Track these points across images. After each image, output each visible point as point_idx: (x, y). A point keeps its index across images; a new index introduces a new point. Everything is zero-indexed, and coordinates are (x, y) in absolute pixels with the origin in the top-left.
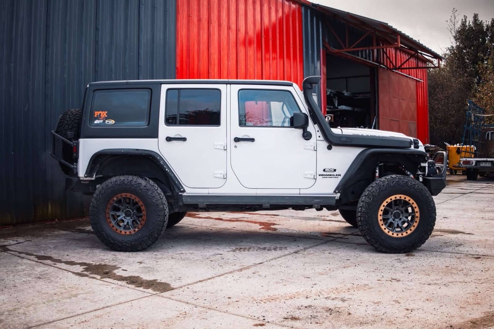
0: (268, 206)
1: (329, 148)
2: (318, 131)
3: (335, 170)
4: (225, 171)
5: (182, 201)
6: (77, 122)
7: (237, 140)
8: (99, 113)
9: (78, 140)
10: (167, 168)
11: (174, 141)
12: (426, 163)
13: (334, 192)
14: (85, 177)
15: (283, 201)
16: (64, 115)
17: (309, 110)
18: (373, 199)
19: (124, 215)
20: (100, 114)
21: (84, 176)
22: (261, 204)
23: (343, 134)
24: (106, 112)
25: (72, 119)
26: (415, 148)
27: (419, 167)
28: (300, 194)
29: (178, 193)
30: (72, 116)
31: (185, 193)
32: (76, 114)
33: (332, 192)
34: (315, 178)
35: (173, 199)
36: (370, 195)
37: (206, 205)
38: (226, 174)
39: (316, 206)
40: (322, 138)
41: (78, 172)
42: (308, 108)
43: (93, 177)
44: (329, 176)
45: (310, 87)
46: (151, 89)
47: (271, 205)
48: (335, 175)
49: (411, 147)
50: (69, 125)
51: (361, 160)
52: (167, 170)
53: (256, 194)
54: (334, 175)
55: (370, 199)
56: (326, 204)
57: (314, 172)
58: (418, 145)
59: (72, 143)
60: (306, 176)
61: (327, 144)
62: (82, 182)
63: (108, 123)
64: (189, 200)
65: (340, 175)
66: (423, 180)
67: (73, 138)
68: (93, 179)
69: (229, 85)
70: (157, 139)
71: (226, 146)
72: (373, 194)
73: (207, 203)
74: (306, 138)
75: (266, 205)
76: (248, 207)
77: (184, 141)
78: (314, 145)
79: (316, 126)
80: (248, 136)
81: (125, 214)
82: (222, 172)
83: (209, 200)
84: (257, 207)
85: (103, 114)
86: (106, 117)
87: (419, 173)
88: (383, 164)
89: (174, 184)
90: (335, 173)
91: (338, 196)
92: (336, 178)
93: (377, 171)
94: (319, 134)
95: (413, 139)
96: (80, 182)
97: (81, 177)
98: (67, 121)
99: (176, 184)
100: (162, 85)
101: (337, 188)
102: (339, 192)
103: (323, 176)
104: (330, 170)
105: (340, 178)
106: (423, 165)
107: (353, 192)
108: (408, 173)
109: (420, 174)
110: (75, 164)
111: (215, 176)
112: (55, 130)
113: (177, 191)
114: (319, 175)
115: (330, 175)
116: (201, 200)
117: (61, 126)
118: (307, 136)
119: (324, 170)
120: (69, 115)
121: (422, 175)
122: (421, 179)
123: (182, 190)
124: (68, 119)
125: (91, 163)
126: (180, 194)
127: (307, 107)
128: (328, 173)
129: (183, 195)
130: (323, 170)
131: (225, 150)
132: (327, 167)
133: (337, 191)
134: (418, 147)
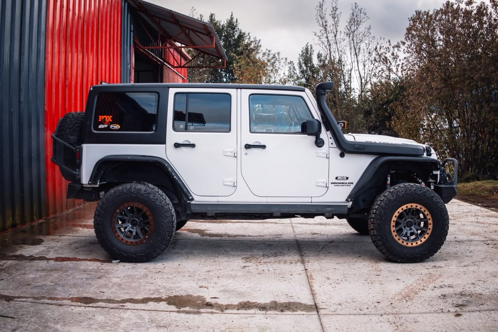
0: (279, 214)
1: (342, 155)
2: (331, 138)
3: (347, 178)
4: (236, 178)
5: (190, 210)
6: (78, 126)
7: (248, 147)
8: (103, 117)
9: (80, 145)
10: (175, 175)
11: (182, 148)
12: (438, 171)
13: (346, 200)
14: (89, 184)
15: (294, 210)
16: (65, 119)
17: (322, 117)
18: (395, 198)
19: (131, 226)
20: (105, 118)
21: (87, 183)
22: (270, 212)
23: (356, 141)
24: (111, 117)
25: (73, 122)
26: (427, 155)
27: (431, 174)
28: (311, 203)
29: (186, 201)
30: (73, 119)
31: (194, 201)
32: (78, 117)
33: (344, 200)
34: (327, 186)
35: (180, 207)
36: (394, 193)
37: (215, 213)
38: (236, 182)
39: (328, 214)
40: (334, 145)
41: (81, 178)
42: (321, 114)
43: (97, 184)
44: (341, 184)
45: (323, 93)
46: (158, 93)
47: (281, 214)
48: (348, 183)
49: (424, 155)
50: (70, 128)
51: (374, 168)
52: (175, 177)
53: (267, 202)
54: (346, 183)
55: (393, 197)
56: (338, 213)
57: (327, 180)
58: (430, 153)
59: (75, 148)
60: (318, 184)
61: (339, 152)
62: (85, 189)
63: (113, 127)
64: (197, 208)
65: (353, 183)
66: (434, 188)
67: (76, 143)
68: (97, 186)
69: (239, 90)
70: (164, 145)
71: (237, 153)
72: (397, 194)
73: (216, 212)
74: (319, 145)
75: (277, 214)
76: (257, 216)
77: (193, 147)
78: (326, 152)
79: (329, 133)
80: (259, 143)
81: (132, 224)
82: (232, 179)
83: (218, 209)
84: (267, 215)
85: (108, 118)
86: (110, 122)
87: (431, 180)
88: (394, 171)
89: (182, 193)
90: (347, 181)
91: (350, 204)
92: (348, 187)
93: (389, 178)
94: (332, 141)
95: (426, 147)
96: (83, 189)
97: (84, 184)
98: (68, 125)
99: (184, 192)
100: (170, 89)
101: (349, 196)
102: (351, 201)
103: (336, 184)
104: (342, 178)
105: (352, 186)
106: (435, 172)
107: (364, 200)
108: (420, 181)
109: (431, 182)
110: (77, 170)
111: (225, 184)
112: (55, 134)
113: (185, 199)
114: (332, 183)
115: (343, 183)
116: (210, 209)
117: (62, 130)
118: (319, 143)
119: (337, 178)
120: (70, 119)
121: (434, 182)
122: (432, 187)
123: (190, 198)
124: (70, 123)
125: (96, 169)
126: (188, 202)
127: (319, 113)
128: (340, 181)
129: (191, 203)
130: (335, 178)
131: (235, 157)
132: (340, 175)
133: (349, 200)
134: (430, 155)
